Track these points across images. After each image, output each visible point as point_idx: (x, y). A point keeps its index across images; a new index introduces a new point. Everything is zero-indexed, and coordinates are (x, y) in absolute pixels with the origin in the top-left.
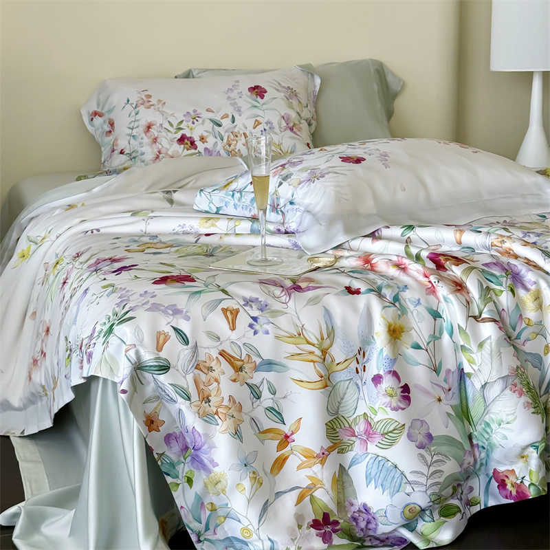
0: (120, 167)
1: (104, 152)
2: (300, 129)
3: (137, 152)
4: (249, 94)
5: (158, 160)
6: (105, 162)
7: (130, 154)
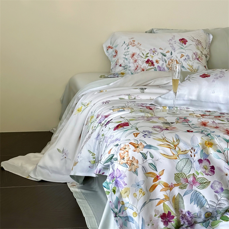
0: (119, 72)
1: (112, 65)
2: (202, 59)
3: (127, 66)
4: (179, 42)
5: (136, 70)
6: (112, 69)
7: (124, 67)
